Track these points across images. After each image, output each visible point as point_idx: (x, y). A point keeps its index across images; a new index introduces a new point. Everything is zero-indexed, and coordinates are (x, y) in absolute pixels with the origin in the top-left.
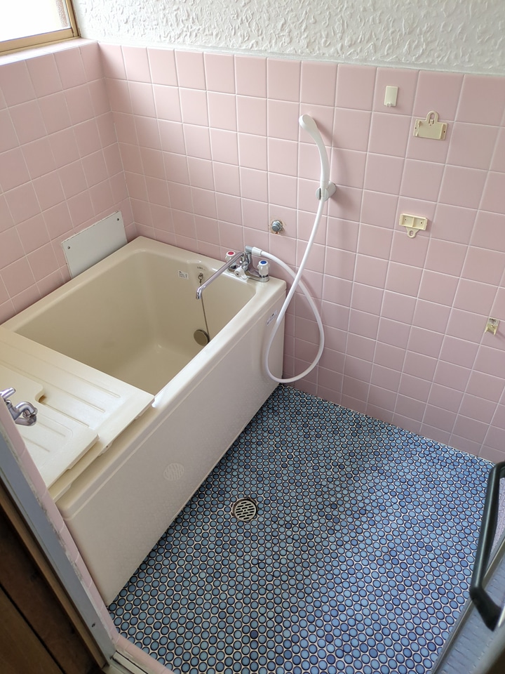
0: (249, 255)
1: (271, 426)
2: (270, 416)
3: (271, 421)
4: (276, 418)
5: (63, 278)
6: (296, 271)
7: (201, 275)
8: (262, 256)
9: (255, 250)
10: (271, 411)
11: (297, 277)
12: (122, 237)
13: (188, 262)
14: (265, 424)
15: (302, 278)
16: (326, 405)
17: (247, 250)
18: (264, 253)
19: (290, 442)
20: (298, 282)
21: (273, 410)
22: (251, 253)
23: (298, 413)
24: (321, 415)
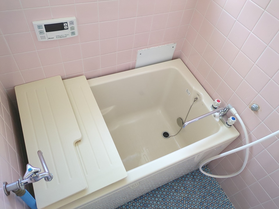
0: (228, 109)
1: (187, 185)
2: (190, 179)
3: (189, 182)
4: (192, 183)
5: (131, 66)
6: (251, 141)
7: (197, 98)
8: (235, 115)
9: (233, 110)
10: (192, 177)
11: (248, 145)
12: (171, 55)
13: (194, 88)
14: (185, 182)
15: (251, 148)
16: (221, 193)
17: (228, 107)
18: (237, 115)
19: (191, 201)
20: (247, 147)
21: (193, 177)
22: (229, 109)
23: (204, 187)
24: (216, 197)
